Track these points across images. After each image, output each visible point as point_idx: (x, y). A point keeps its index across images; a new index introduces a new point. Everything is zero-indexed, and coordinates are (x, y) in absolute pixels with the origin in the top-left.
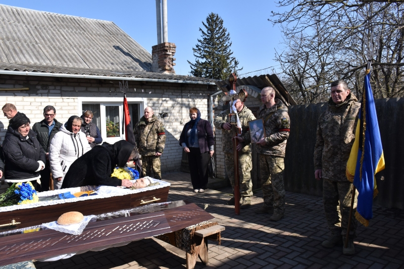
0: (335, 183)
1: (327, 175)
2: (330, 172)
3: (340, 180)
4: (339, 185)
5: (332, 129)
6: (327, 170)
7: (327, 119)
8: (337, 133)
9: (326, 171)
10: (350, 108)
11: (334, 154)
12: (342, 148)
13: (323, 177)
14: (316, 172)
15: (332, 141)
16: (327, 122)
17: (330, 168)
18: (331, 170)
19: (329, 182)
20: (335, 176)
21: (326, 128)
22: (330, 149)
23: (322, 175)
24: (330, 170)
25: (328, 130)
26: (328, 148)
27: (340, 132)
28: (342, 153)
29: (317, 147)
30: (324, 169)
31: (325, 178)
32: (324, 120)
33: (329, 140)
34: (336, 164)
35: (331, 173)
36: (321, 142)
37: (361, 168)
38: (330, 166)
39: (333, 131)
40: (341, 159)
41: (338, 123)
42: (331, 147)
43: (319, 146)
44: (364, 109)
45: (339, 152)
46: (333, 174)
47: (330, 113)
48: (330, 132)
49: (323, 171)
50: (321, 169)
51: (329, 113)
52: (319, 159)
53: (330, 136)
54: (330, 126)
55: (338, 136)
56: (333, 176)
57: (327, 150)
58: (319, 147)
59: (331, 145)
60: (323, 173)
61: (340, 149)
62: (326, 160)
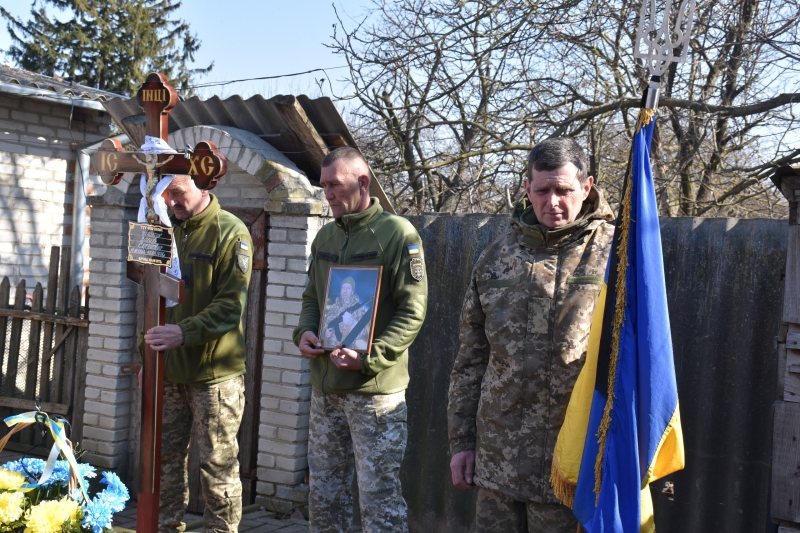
0: (520, 506)
1: (492, 474)
2: (503, 464)
3: (536, 499)
4: (533, 513)
5: (525, 312)
6: (496, 457)
7: (507, 270)
8: (539, 326)
9: (492, 459)
10: (591, 242)
11: (525, 401)
12: (554, 381)
13: (477, 480)
14: (456, 459)
15: (522, 353)
16: (505, 283)
17: (506, 451)
18: (508, 457)
19: (498, 500)
20: (520, 480)
21: (502, 303)
22: (510, 382)
23: (473, 474)
24: (503, 459)
25: (508, 313)
26: (505, 378)
27: (551, 324)
28: (553, 401)
29: (461, 371)
30: (483, 451)
31: (486, 484)
32: (494, 276)
33: (511, 347)
34: (527, 436)
35: (508, 470)
36: (476, 352)
37: (599, 460)
38: (506, 443)
39: (526, 319)
40: (547, 420)
41: (543, 293)
42: (515, 374)
43: (467, 364)
44: (623, 247)
45: (541, 395)
46: (514, 474)
47: (518, 252)
48: (514, 320)
49: (478, 460)
50: (474, 449)
51: (512, 251)
52: (469, 413)
53: (515, 337)
54: (515, 298)
55: (542, 337)
56: (513, 480)
57: (497, 383)
58: (469, 370)
59: (514, 367)
60: (480, 465)
61: (546, 384)
62: (493, 422)
